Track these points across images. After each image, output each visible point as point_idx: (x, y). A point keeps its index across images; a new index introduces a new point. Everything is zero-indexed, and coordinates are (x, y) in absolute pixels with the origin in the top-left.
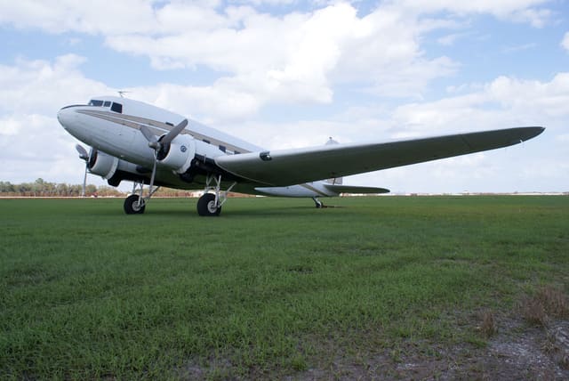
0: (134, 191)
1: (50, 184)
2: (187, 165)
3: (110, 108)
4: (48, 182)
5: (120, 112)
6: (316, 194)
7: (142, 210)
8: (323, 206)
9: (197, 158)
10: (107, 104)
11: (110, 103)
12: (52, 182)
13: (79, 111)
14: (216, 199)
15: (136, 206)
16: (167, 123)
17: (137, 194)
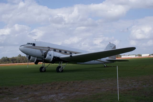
0: (43, 65)
2: (52, 59)
3: (32, 45)
5: (35, 46)
6: (104, 63)
7: (45, 71)
8: (107, 67)
9: (54, 57)
11: (32, 43)
13: (24, 47)
14: (61, 68)
15: (43, 69)
16: (48, 47)
17: (43, 66)
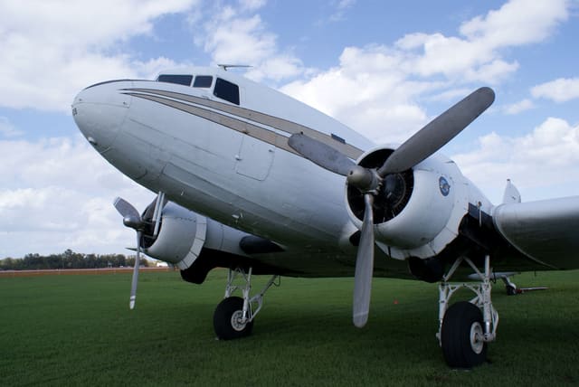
1: (79, 255)
3: (211, 90)
4: (77, 253)
5: (236, 100)
10: (203, 81)
11: (210, 78)
12: (81, 253)
15: (238, 320)
